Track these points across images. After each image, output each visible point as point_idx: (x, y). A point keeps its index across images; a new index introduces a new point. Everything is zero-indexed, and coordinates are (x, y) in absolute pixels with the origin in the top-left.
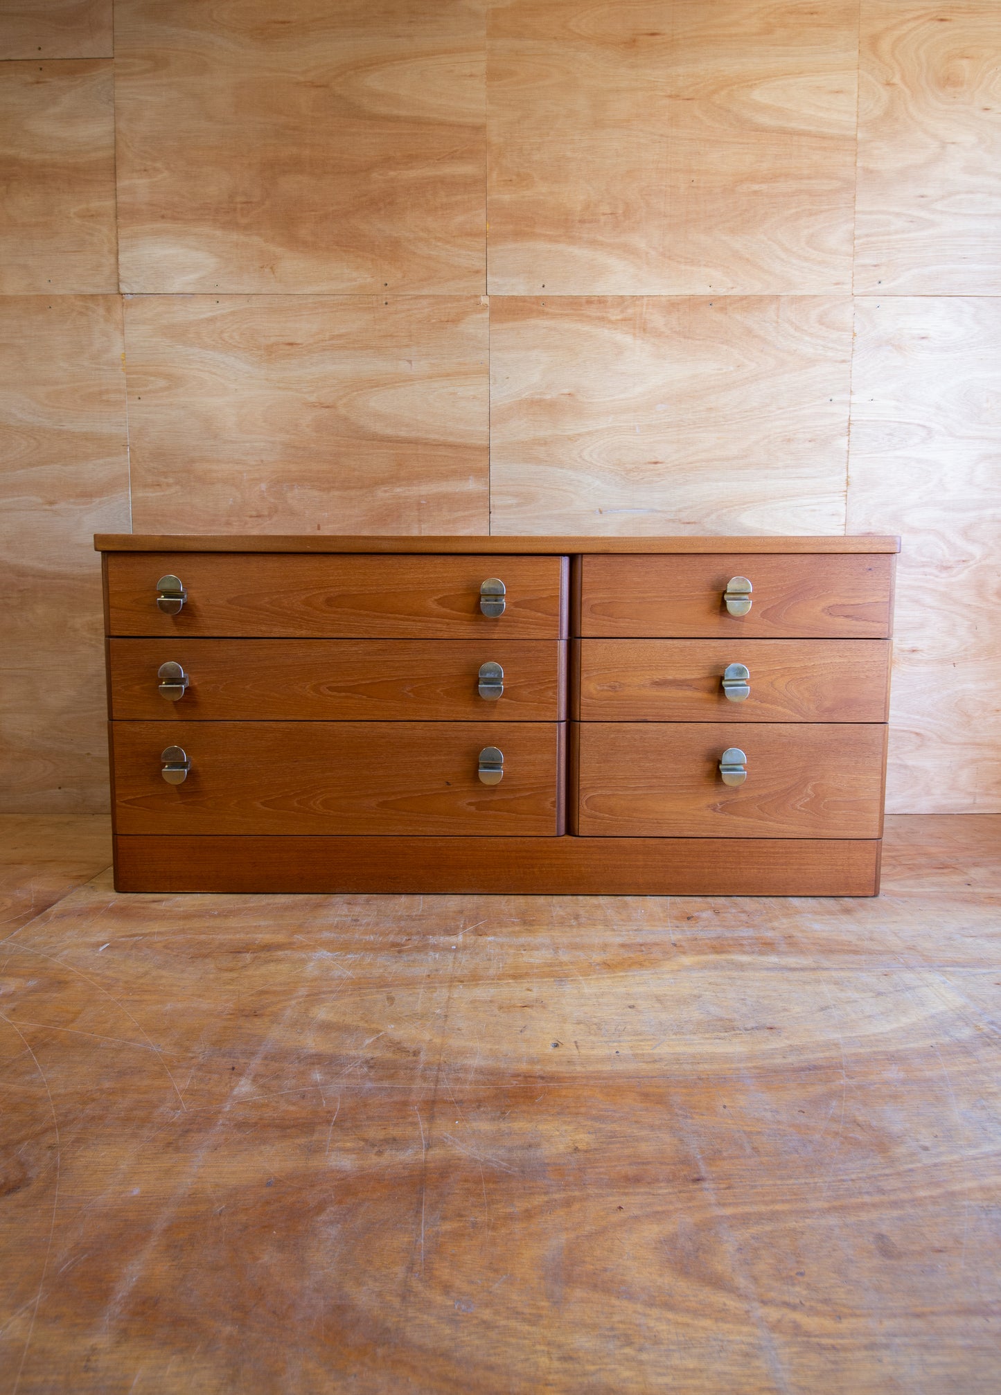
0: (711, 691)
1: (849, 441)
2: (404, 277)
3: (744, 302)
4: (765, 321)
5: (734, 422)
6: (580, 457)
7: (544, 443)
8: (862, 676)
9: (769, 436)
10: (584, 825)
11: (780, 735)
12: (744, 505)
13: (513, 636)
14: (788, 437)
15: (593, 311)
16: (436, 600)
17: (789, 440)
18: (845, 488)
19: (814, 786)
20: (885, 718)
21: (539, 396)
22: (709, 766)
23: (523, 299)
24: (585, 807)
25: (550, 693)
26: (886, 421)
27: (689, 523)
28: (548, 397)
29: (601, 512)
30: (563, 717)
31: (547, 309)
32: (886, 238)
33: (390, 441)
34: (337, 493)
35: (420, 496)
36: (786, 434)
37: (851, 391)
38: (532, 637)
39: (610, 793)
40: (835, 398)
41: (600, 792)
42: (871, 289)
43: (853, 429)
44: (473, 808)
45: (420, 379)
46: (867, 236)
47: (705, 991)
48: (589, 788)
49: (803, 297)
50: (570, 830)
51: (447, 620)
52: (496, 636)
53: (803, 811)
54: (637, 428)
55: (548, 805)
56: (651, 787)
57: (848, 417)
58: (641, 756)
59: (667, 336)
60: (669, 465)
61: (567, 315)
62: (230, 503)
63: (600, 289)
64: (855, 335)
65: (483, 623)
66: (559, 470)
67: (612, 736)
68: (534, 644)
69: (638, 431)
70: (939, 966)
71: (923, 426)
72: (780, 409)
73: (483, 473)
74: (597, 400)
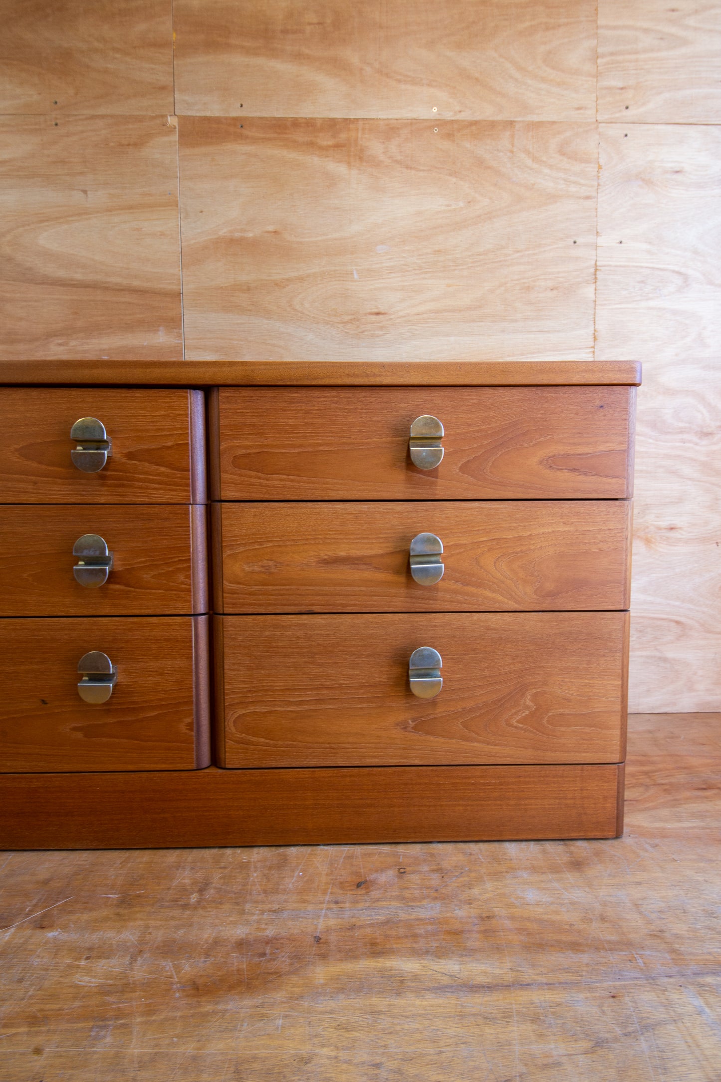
0: (397, 572)
1: (596, 290)
2: (76, 94)
3: (474, 128)
4: (498, 150)
5: (465, 267)
6: (290, 306)
7: (247, 288)
8: (594, 549)
9: (506, 283)
10: (232, 755)
11: (488, 628)
13: (127, 499)
14: (527, 285)
15: (300, 136)
16: (16, 450)
17: (528, 288)
18: (592, 344)
19: (535, 695)
20: (625, 605)
21: (240, 234)
22: (397, 670)
23: (217, 120)
24: (233, 730)
25: (181, 577)
26: (637, 267)
28: (250, 235)
30: (202, 607)
31: (245, 132)
32: (633, 57)
33: (65, 285)
35: (101, 350)
36: (524, 281)
37: (597, 232)
38: (153, 500)
39: (265, 709)
40: (580, 240)
41: (251, 709)
42: (617, 115)
43: (600, 275)
44: (79, 735)
45: (98, 212)
46: (612, 54)
47: (323, 1046)
48: (238, 704)
49: (540, 124)
50: (216, 760)
51: (33, 478)
52: (103, 500)
53: (522, 729)
54: (355, 273)
55: (183, 728)
56: (320, 701)
57: (593, 262)
58: (307, 659)
59: (387, 166)
61: (270, 139)
63: (307, 111)
64: (600, 167)
65: (83, 481)
66: (265, 321)
67: (267, 633)
68: (156, 509)
69: (356, 276)
70: (695, 974)
71: (679, 273)
72: (518, 252)
73: (174, 323)
74: (307, 240)
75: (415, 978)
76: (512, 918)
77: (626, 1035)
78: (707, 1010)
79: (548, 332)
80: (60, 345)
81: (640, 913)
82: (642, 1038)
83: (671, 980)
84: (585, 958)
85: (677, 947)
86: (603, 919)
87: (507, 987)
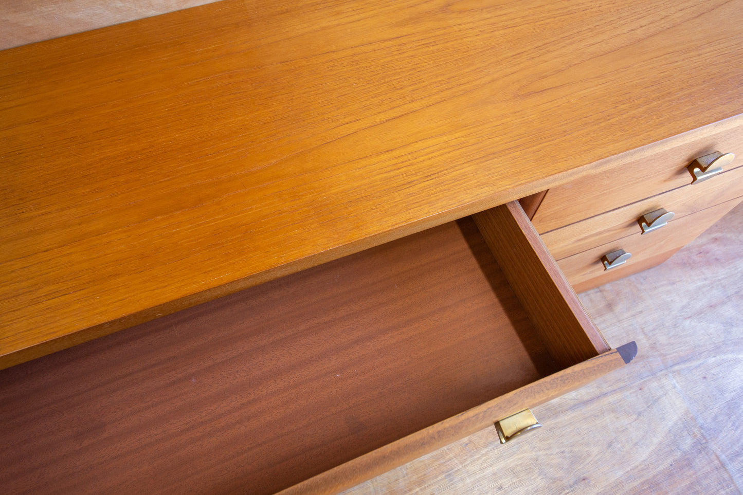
70: (671, 366)
77: (648, 407)
78: (677, 384)
81: (644, 333)
82: (654, 406)
83: (662, 373)
87: (598, 398)
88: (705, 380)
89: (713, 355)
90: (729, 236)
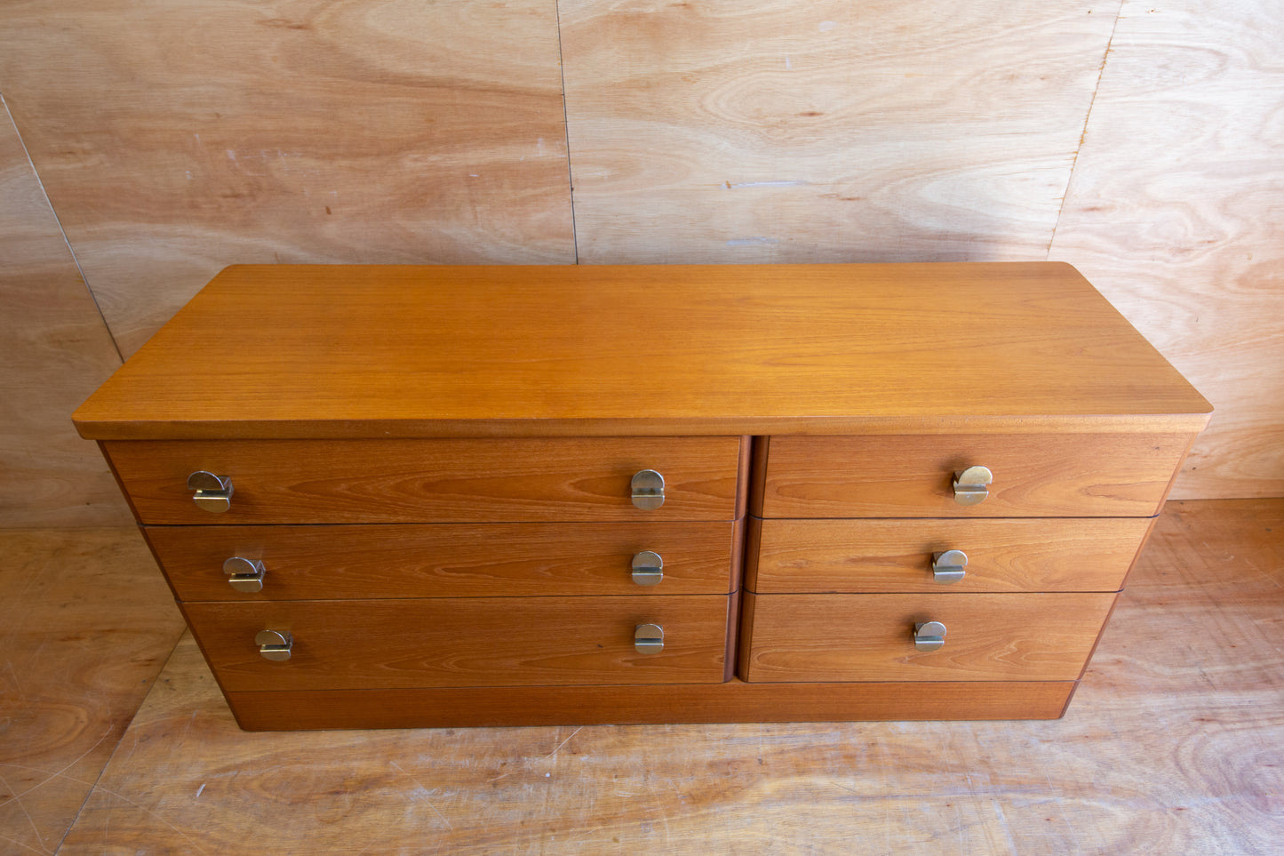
1: (1100, 78)
5: (934, 49)
6: (701, 107)
7: (646, 85)
9: (983, 71)
12: (929, 173)
14: (1011, 73)
17: (1012, 78)
18: (1076, 148)
21: (637, 9)
26: (1163, 45)
27: (849, 199)
28: (651, 10)
29: (729, 186)
33: (410, 84)
34: (344, 163)
35: (468, 167)
36: (1009, 67)
40: (1097, 9)
43: (1111, 59)
47: (778, 835)
54: (787, 60)
57: (1107, 41)
60: (830, 118)
62: (189, 177)
66: (670, 127)
69: (788, 65)
70: (1002, 791)
71: (1217, 53)
72: (1010, 27)
73: (557, 133)
74: (727, 15)
75: (826, 790)
76: (889, 745)
77: (951, 830)
78: (1003, 816)
79: (1025, 134)
80: (416, 160)
81: (977, 742)
82: (960, 833)
83: (986, 795)
84: (934, 777)
85: (995, 770)
86: (951, 747)
87: (884, 797)
88: (1047, 822)
89: (1071, 796)
90: (1139, 662)
